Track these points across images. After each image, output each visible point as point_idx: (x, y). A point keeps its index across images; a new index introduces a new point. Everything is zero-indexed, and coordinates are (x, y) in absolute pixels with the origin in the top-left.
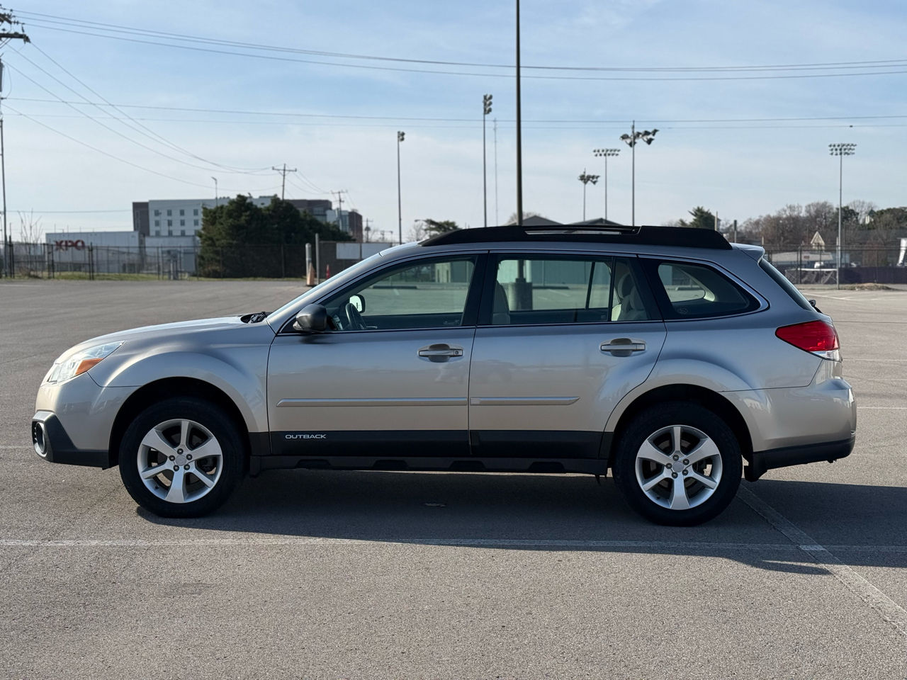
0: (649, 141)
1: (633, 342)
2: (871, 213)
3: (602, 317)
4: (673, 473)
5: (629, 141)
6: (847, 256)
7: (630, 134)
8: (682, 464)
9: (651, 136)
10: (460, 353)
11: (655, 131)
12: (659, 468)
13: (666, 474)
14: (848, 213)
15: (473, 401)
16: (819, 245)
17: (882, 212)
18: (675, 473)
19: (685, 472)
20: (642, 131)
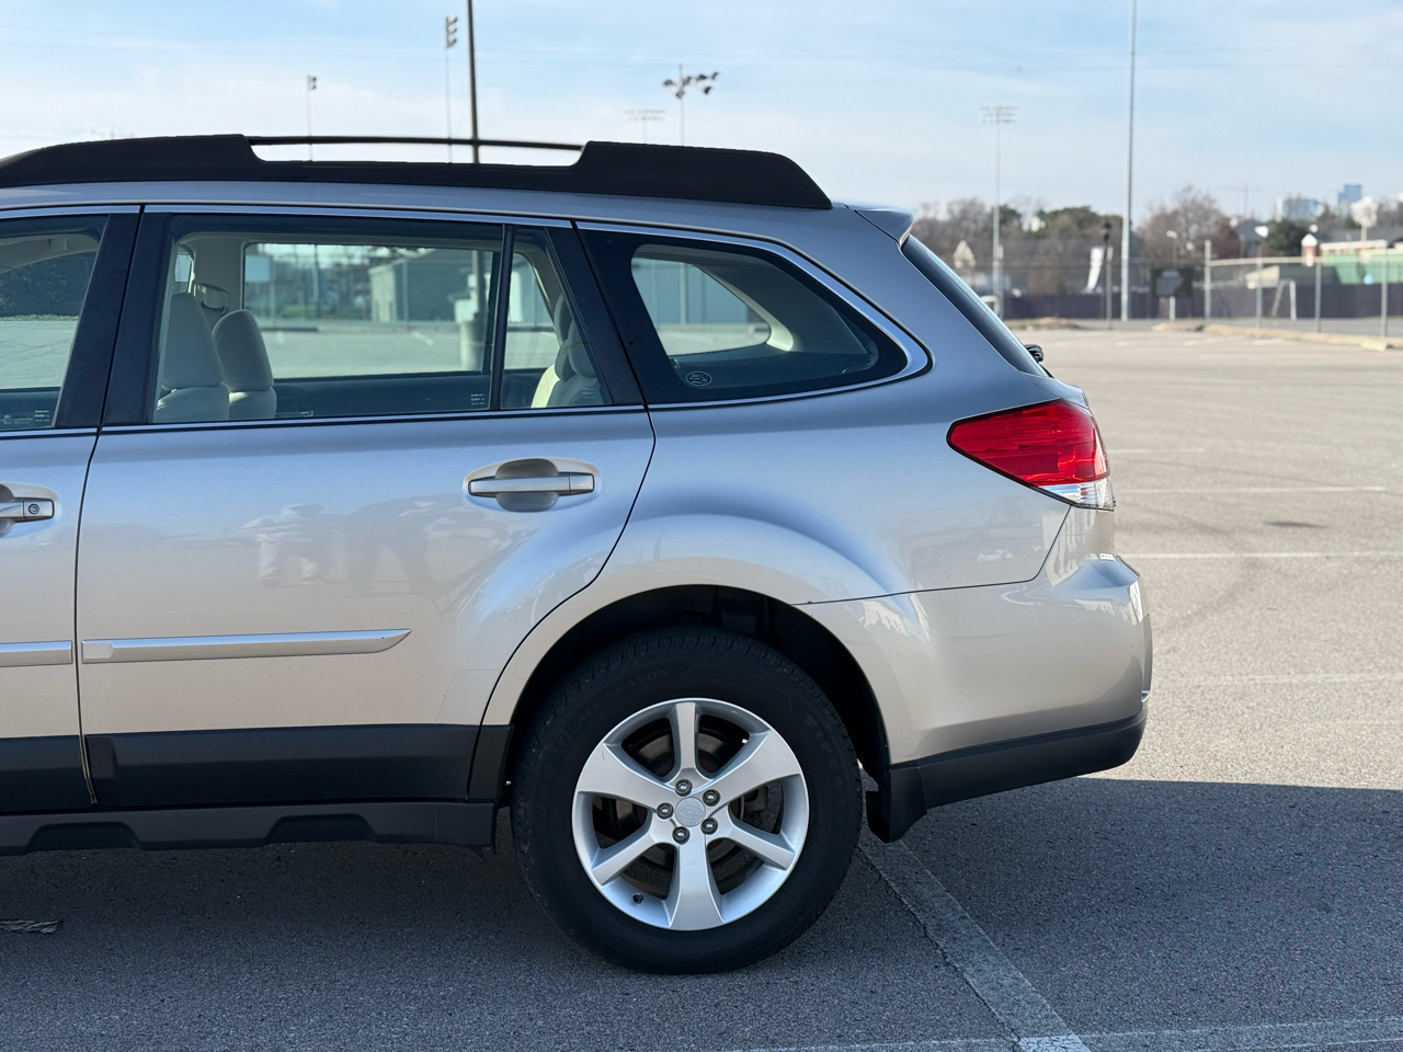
0: (707, 90)
1: (561, 468)
2: (1041, 215)
3: (475, 398)
4: (677, 830)
5: (674, 89)
6: (1008, 280)
7: (676, 78)
8: (701, 805)
9: (707, 83)
10: (45, 510)
11: (714, 76)
12: (637, 819)
13: (657, 833)
14: (1008, 215)
15: (90, 651)
16: (965, 262)
17: (1056, 214)
18: (683, 829)
19: (709, 825)
20: (695, 74)
